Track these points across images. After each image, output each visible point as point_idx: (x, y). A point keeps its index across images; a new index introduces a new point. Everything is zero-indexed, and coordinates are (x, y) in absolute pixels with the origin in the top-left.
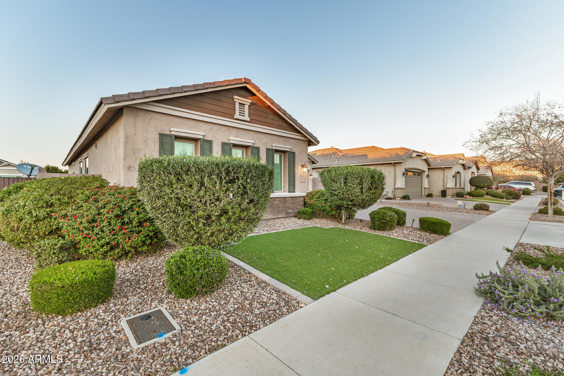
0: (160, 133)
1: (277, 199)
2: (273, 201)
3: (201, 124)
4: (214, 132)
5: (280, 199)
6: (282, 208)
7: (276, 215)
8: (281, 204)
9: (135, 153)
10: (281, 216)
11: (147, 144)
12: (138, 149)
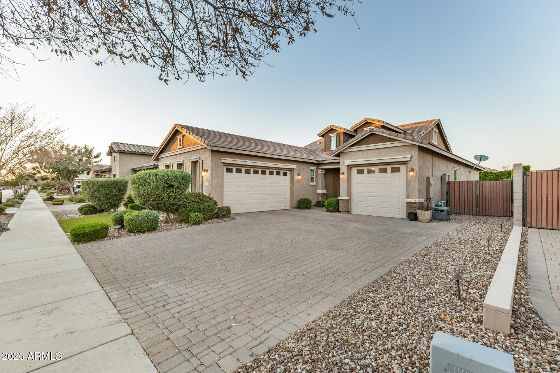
4: (173, 159)
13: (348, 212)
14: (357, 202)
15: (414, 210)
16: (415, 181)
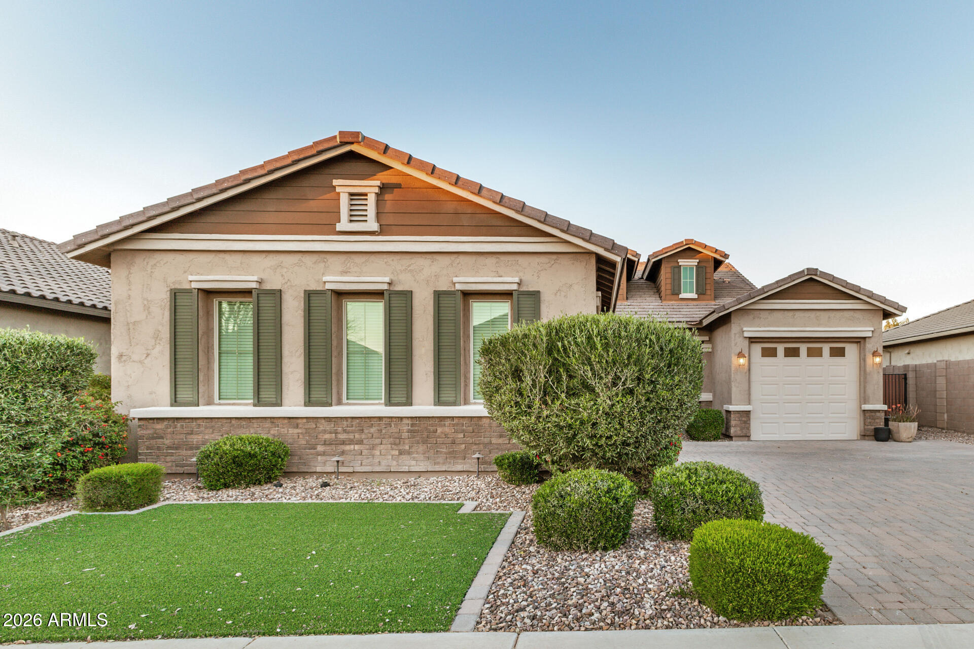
0: (173, 287)
1: (447, 423)
2: (432, 425)
3: (256, 258)
4: (285, 270)
5: (456, 421)
6: (463, 446)
7: (444, 463)
8: (461, 435)
9: (129, 329)
10: (459, 467)
11: (149, 313)
12: (134, 323)
13: (747, 437)
14: (762, 415)
15: (877, 423)
16: (878, 372)
